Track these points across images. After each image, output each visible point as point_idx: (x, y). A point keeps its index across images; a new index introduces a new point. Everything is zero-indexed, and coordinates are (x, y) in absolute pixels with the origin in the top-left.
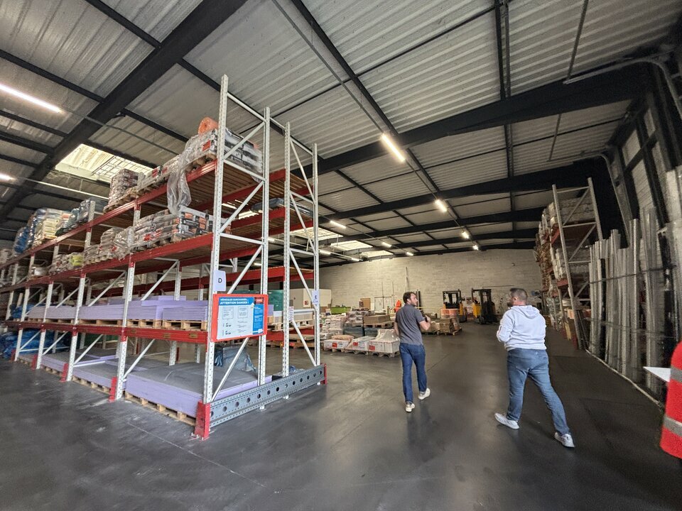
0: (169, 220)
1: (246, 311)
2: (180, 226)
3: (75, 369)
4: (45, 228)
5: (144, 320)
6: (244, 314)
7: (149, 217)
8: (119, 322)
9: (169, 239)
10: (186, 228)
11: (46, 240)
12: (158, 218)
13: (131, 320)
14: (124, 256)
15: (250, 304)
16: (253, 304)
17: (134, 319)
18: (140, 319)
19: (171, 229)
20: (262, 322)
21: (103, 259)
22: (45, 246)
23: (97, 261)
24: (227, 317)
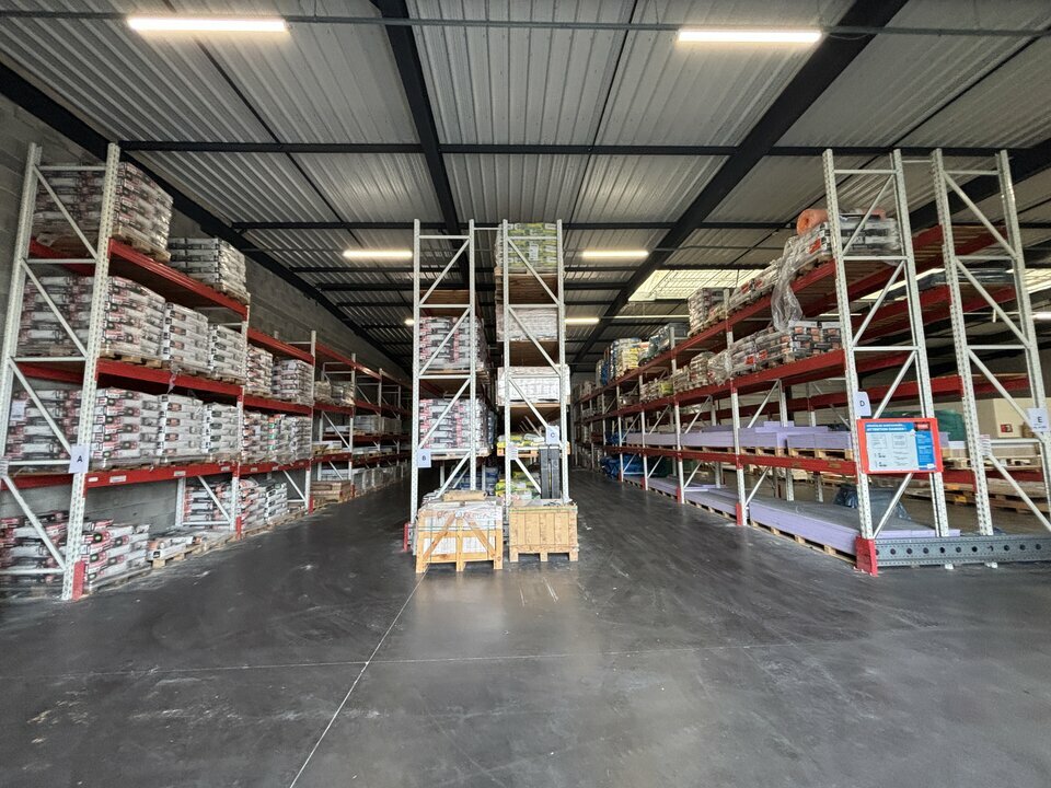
0: (776, 339)
1: (904, 440)
2: (791, 344)
3: (686, 494)
4: (624, 359)
5: (761, 448)
6: (903, 443)
7: (748, 338)
8: (730, 449)
9: (780, 361)
10: (798, 344)
11: (628, 371)
12: (760, 339)
13: (745, 448)
14: (723, 381)
15: (908, 430)
16: (913, 431)
17: (749, 446)
18: (757, 446)
19: (781, 348)
20: (931, 456)
21: (698, 386)
22: (629, 376)
23: (691, 388)
24: (879, 446)
